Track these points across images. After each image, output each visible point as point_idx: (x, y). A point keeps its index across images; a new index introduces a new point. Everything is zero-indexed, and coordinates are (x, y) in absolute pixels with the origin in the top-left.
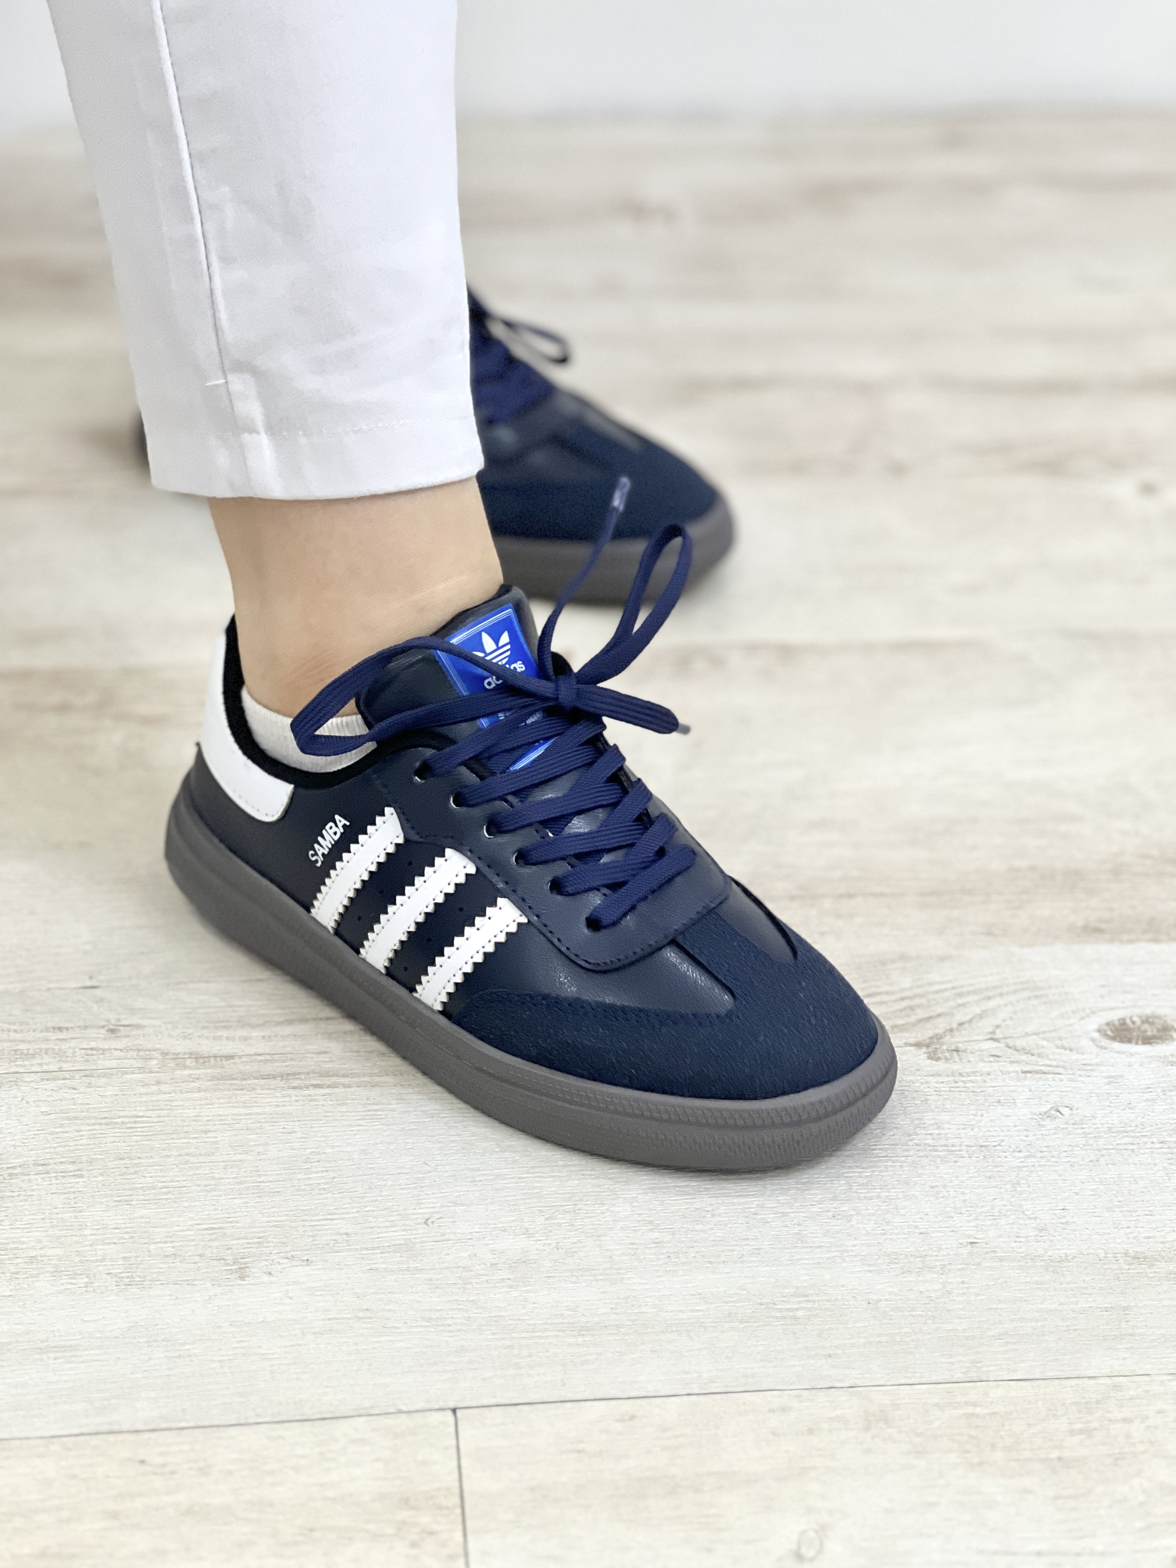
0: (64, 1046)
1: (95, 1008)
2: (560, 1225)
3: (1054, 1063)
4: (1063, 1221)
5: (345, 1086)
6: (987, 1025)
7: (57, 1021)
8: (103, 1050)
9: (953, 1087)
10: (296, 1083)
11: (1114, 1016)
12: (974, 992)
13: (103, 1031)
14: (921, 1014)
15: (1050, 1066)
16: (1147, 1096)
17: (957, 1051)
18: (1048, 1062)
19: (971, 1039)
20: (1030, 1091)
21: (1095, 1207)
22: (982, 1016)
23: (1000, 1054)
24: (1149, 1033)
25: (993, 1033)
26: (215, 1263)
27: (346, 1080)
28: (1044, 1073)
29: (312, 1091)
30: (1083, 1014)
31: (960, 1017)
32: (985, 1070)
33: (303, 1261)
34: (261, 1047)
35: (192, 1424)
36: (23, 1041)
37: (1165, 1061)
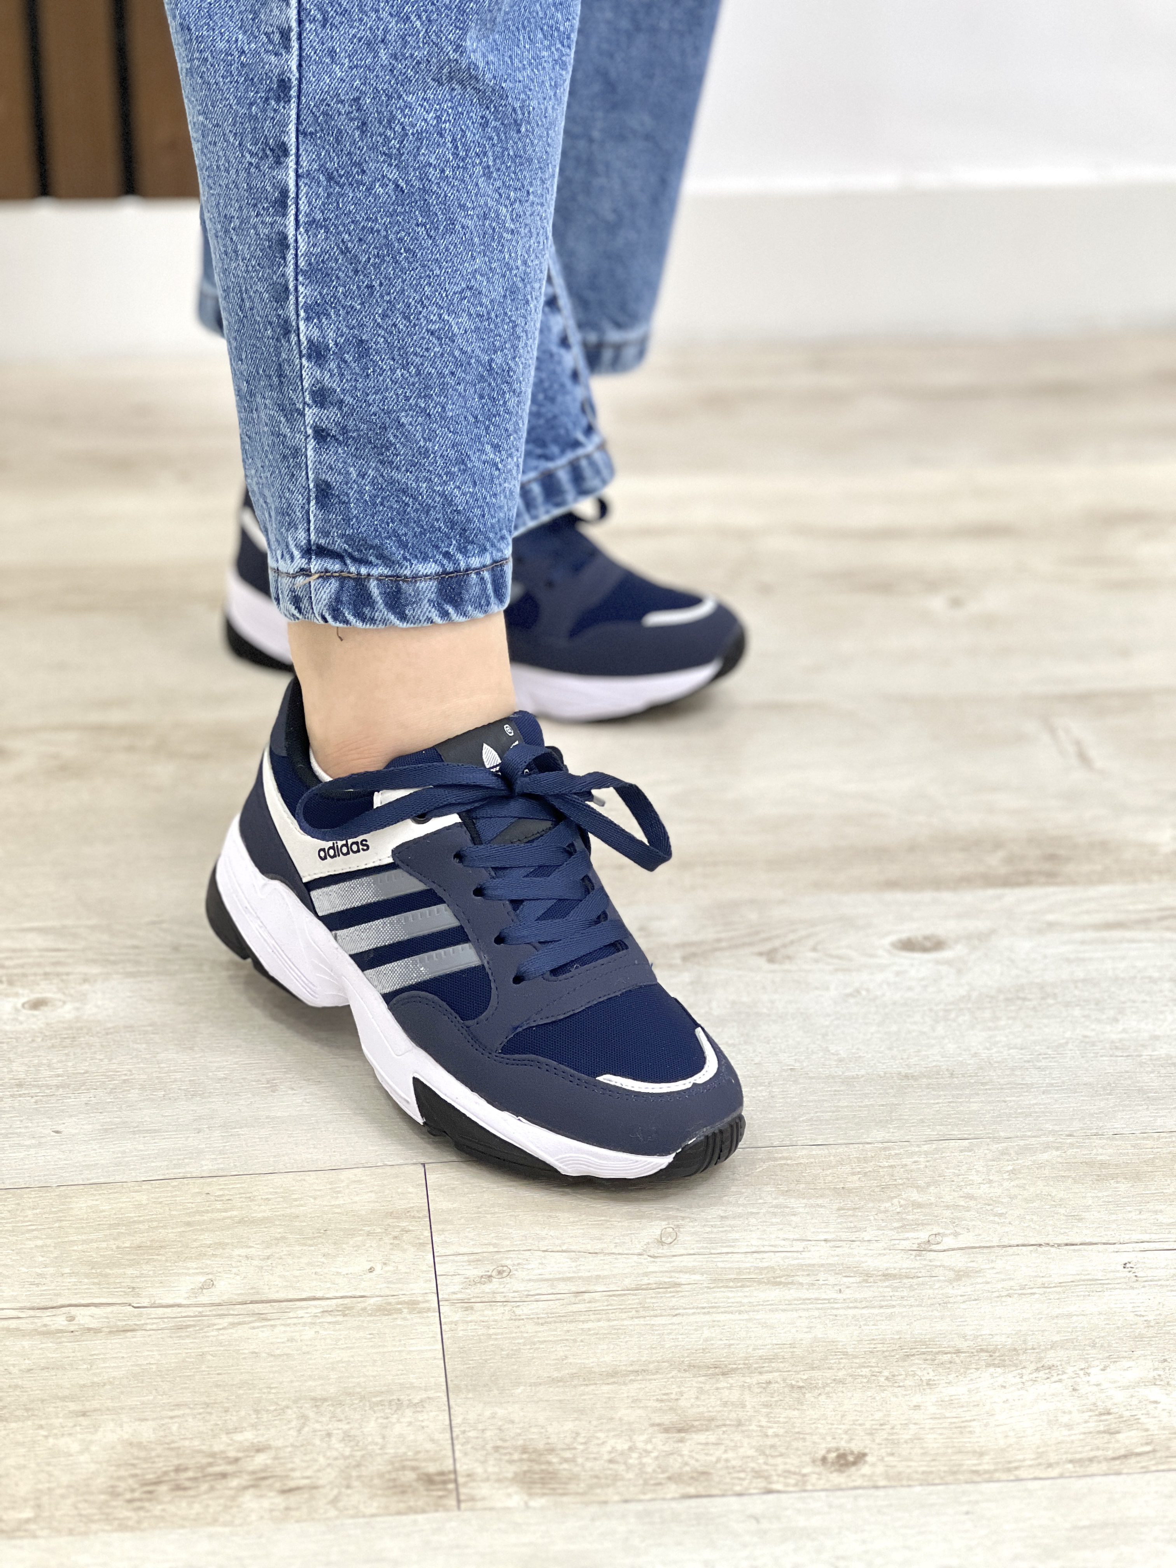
3: (858, 964)
4: (856, 1056)
6: (811, 942)
9: (783, 979)
11: (904, 936)
12: (804, 922)
14: (763, 935)
16: (923, 983)
17: (788, 957)
18: (854, 964)
19: (799, 950)
20: (839, 981)
21: (880, 1047)
22: (808, 936)
23: (819, 959)
24: (928, 946)
25: (815, 947)
28: (850, 970)
30: (881, 935)
32: (808, 969)
37: (937, 962)
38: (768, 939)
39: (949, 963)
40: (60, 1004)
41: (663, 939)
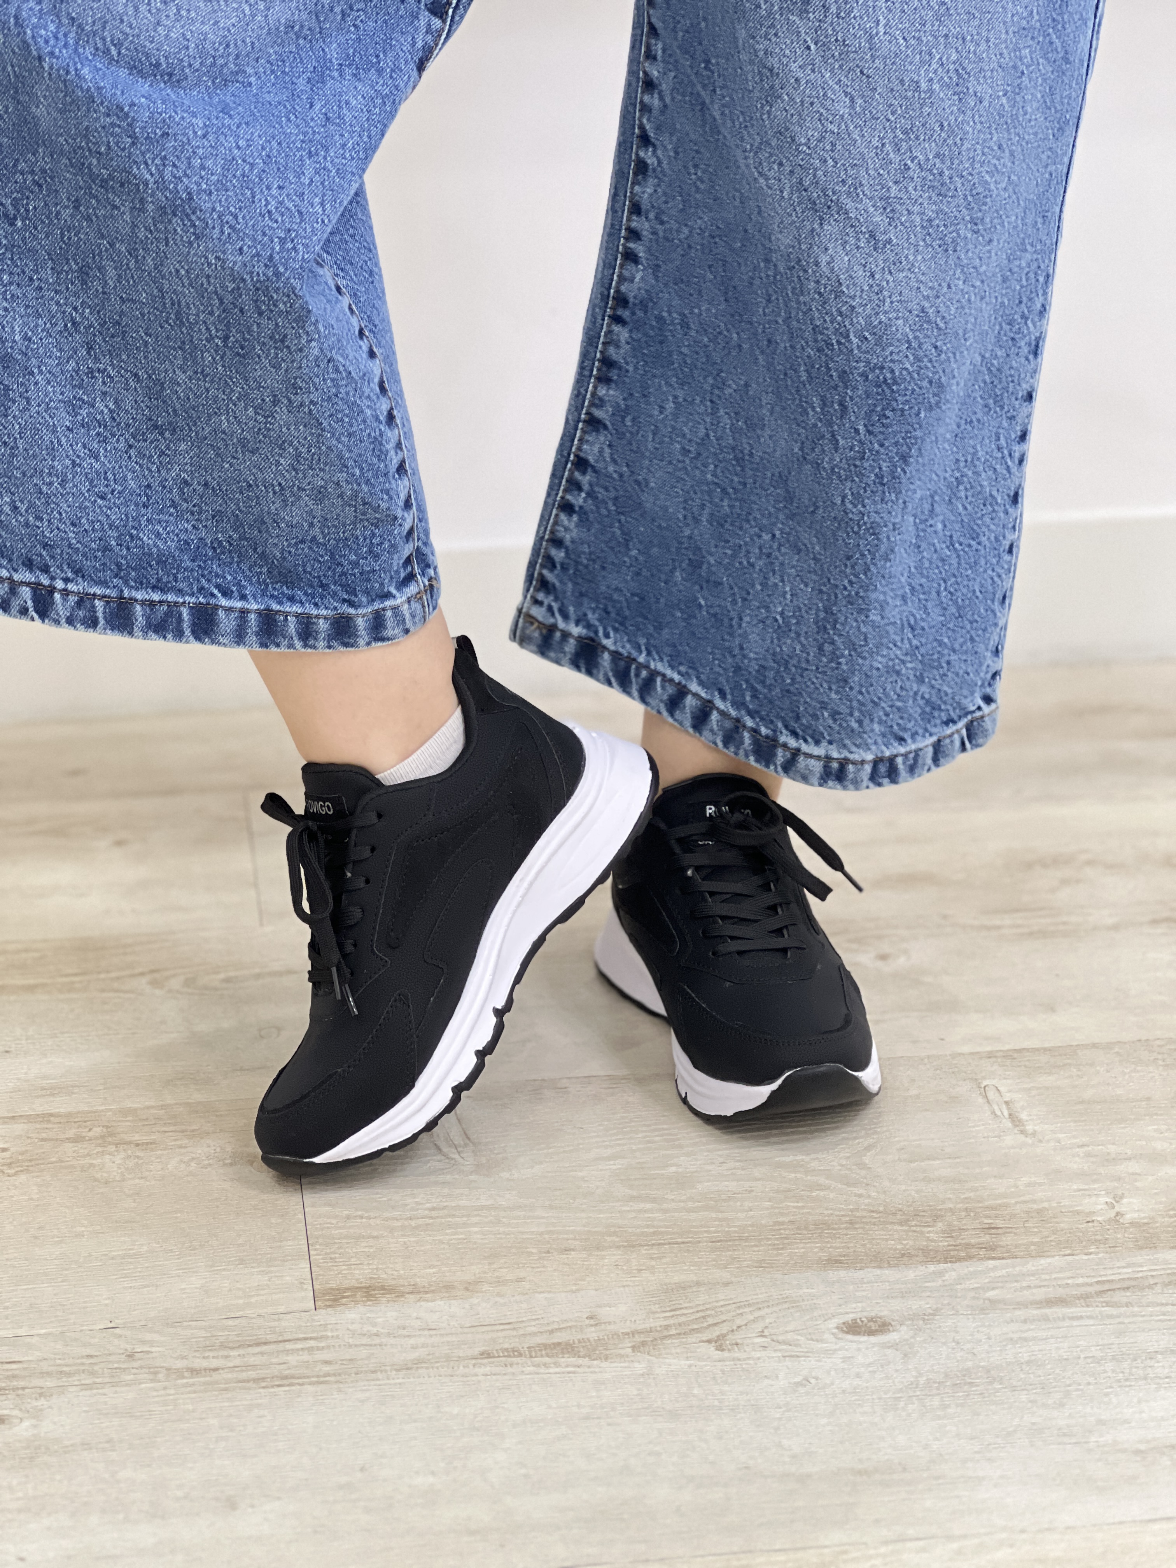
0: (96, 1368)
1: (116, 1341)
3: (806, 1350)
5: (299, 1384)
6: (759, 1326)
7: (88, 1351)
8: (124, 1369)
9: (733, 1368)
10: (264, 1384)
11: (849, 1318)
12: (749, 1305)
13: (123, 1356)
14: (711, 1321)
15: (802, 1352)
16: (870, 1369)
17: (737, 1344)
18: (801, 1350)
19: (746, 1336)
20: (788, 1369)
21: (832, 1441)
22: (756, 1320)
23: (767, 1345)
24: (873, 1328)
25: (763, 1332)
26: (213, 1501)
27: (300, 1381)
28: (798, 1357)
29: (276, 1389)
30: (827, 1317)
31: (739, 1321)
32: (756, 1356)
33: (275, 1498)
34: (237, 1362)
36: (66, 1366)
37: (885, 1346)
38: (715, 1324)
39: (895, 1346)
40: (16, 1421)
41: (612, 1327)
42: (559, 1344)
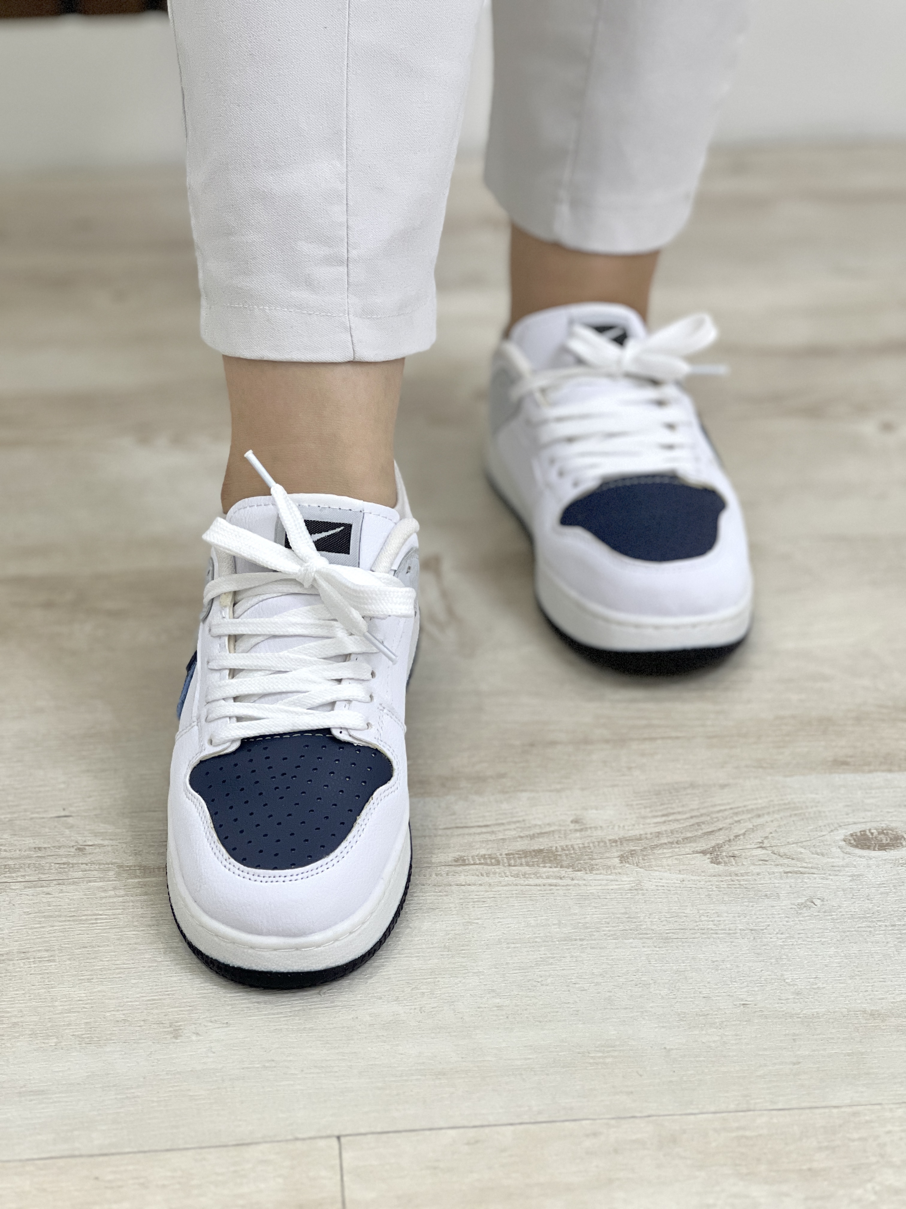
0: (43, 862)
1: (67, 832)
2: (423, 993)
3: (810, 865)
4: (815, 987)
6: (757, 837)
8: (72, 864)
9: (730, 885)
11: (857, 829)
12: (749, 811)
13: (73, 850)
14: (706, 829)
15: (806, 868)
17: (734, 857)
18: (805, 865)
19: (744, 847)
20: (791, 887)
21: (841, 976)
22: (753, 830)
23: (767, 859)
24: (884, 842)
25: (762, 843)
26: (156, 1026)
28: (801, 873)
30: (833, 828)
31: (736, 830)
32: (754, 871)
33: (223, 1023)
35: (135, 1150)
37: (896, 863)
38: (711, 833)
41: (599, 833)
42: (541, 851)
